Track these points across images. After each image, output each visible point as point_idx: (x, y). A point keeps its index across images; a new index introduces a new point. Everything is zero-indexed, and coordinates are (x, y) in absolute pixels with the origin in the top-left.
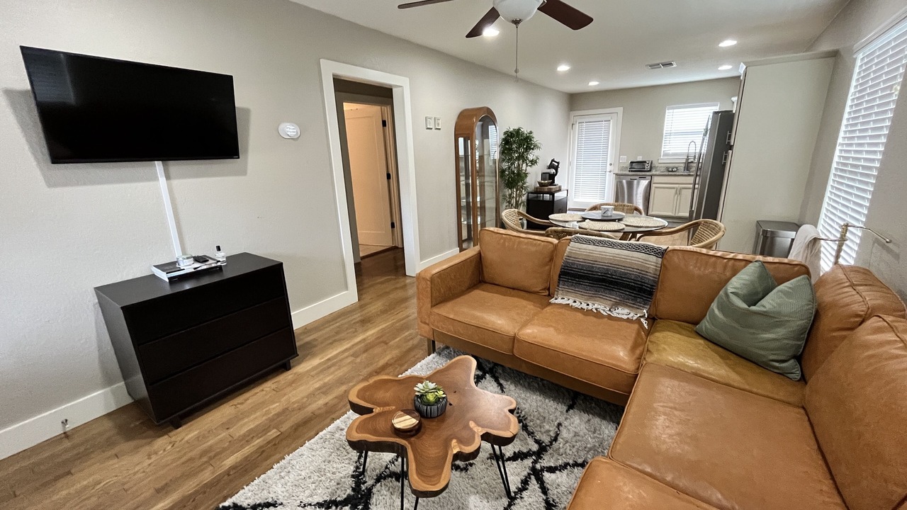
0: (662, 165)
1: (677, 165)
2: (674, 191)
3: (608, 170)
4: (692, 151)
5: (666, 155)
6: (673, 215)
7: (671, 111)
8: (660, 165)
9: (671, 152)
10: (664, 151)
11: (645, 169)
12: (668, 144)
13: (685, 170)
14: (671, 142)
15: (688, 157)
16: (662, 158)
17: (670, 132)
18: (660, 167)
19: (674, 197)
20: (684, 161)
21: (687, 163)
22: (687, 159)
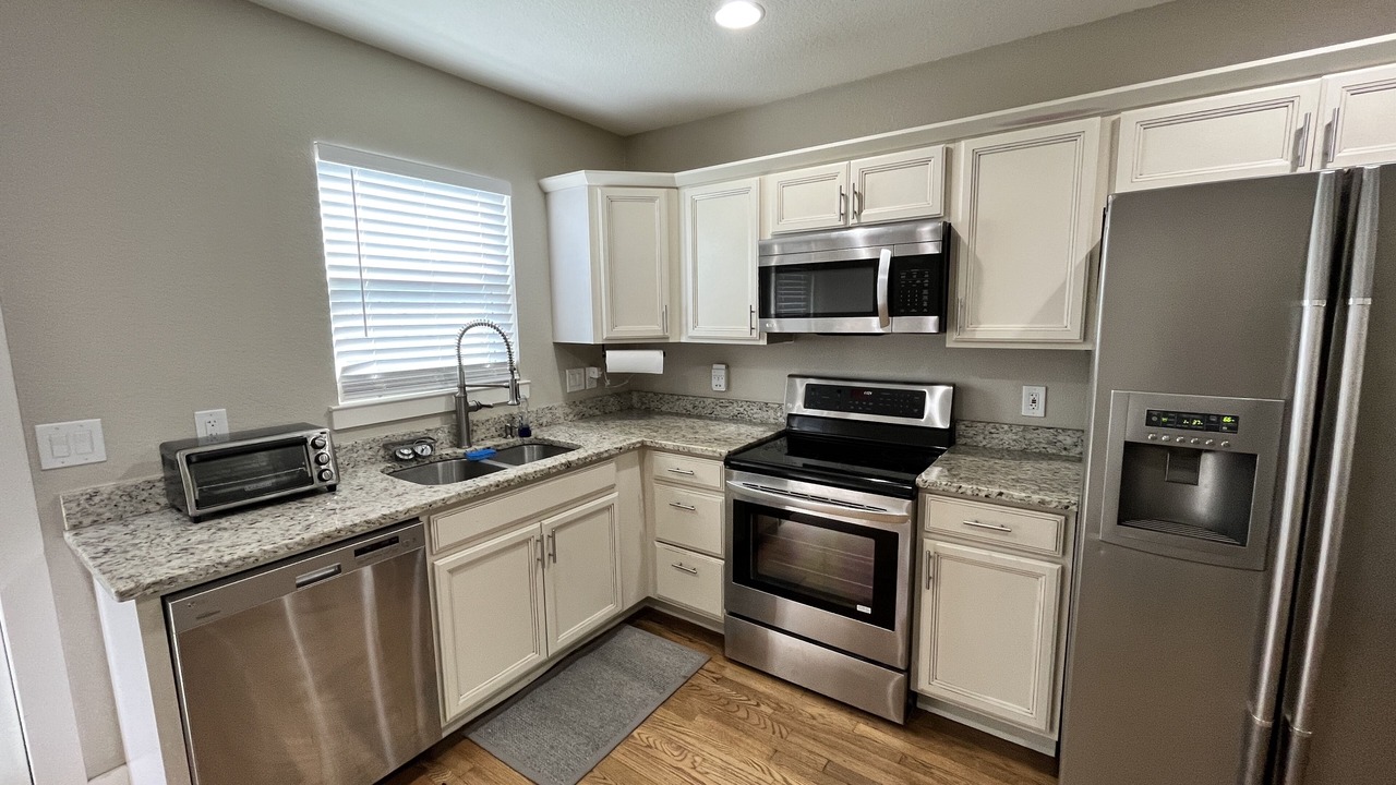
0: (361, 438)
1: (419, 428)
2: (527, 555)
4: (483, 352)
5: (361, 385)
6: (544, 656)
7: (342, 171)
8: (345, 441)
9: (376, 370)
10: (345, 369)
11: (311, 481)
12: (361, 334)
13: (459, 446)
14: (370, 322)
15: (463, 387)
16: (342, 404)
17: (355, 275)
18: (353, 449)
19: (532, 583)
20: (442, 406)
21: (462, 415)
22: (461, 397)
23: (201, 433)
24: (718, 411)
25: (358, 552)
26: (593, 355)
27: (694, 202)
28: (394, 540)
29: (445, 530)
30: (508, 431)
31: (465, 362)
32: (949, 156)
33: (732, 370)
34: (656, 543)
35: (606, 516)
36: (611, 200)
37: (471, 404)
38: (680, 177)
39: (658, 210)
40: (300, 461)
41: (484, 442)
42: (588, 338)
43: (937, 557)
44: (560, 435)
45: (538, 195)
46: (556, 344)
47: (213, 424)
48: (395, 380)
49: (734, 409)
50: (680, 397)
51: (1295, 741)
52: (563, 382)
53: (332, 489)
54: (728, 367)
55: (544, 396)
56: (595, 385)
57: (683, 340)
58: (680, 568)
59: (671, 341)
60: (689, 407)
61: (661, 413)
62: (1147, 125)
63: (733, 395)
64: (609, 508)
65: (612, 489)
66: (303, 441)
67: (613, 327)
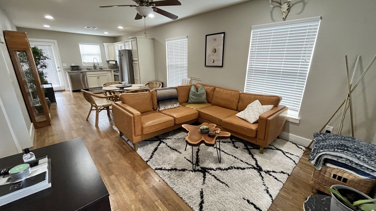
0: (85, 67)
1: (90, 67)
2: (96, 77)
4: (95, 61)
6: (99, 86)
9: (86, 62)
10: (83, 62)
11: (79, 69)
13: (94, 69)
14: (85, 58)
16: (83, 64)
17: (83, 54)
19: (97, 80)
20: (93, 66)
21: (95, 67)
22: (94, 65)
25: (80, 73)
26: (108, 62)
27: (115, 46)
28: (83, 73)
29: (88, 73)
30: (100, 69)
35: (106, 76)
36: (108, 46)
38: (114, 44)
39: (112, 47)
41: (97, 68)
44: (104, 69)
45: (103, 45)
46: (106, 60)
47: (73, 65)
48: (88, 63)
53: (81, 70)
55: (106, 66)
56: (110, 65)
59: (115, 60)
65: (107, 74)
66: (78, 66)
67: (109, 59)
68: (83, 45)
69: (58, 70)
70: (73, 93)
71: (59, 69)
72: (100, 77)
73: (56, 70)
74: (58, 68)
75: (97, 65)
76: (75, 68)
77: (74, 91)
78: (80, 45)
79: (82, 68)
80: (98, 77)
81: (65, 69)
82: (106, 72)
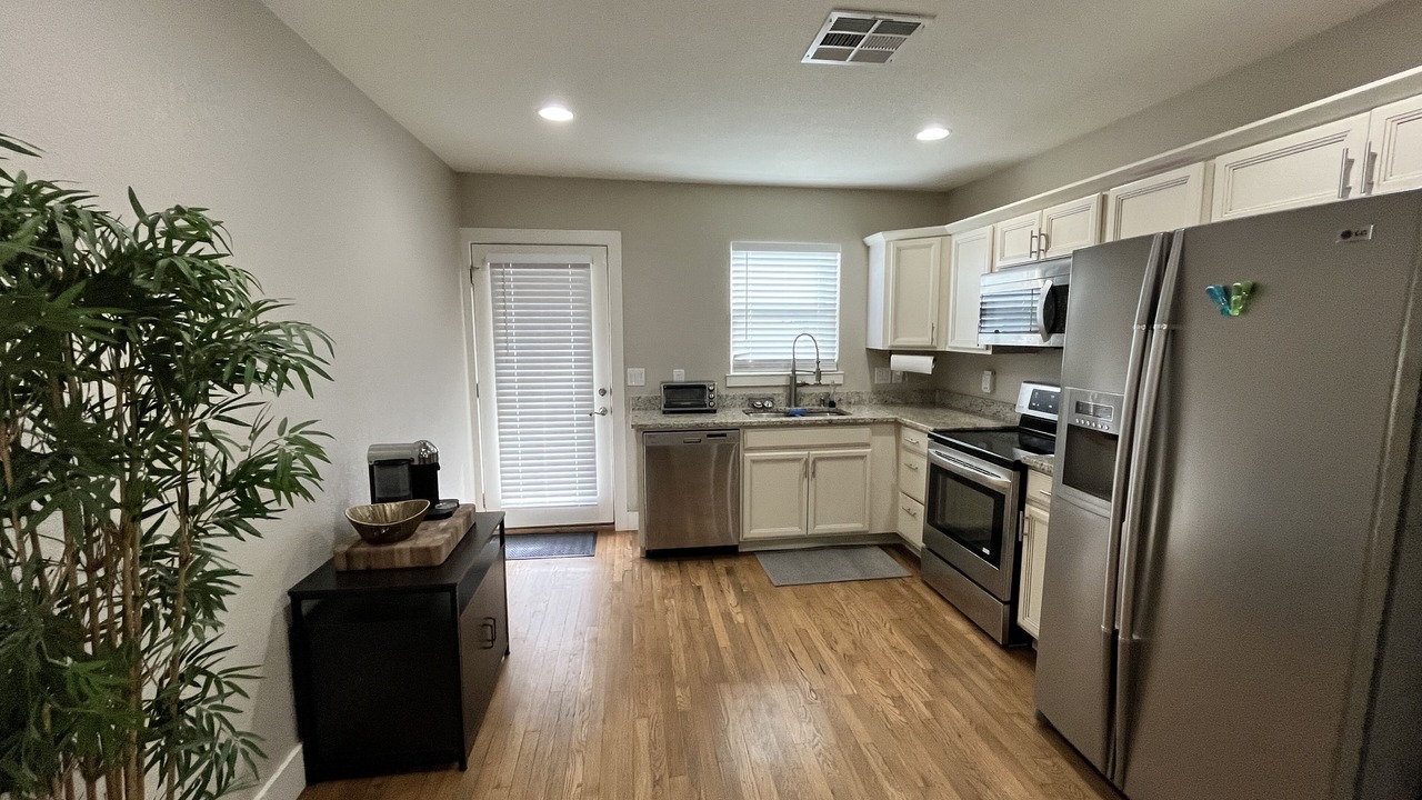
0: (738, 392)
1: (769, 392)
2: (797, 468)
3: (597, 409)
4: (806, 353)
5: (742, 365)
6: (804, 533)
7: (743, 254)
8: (732, 393)
9: (750, 358)
10: (735, 356)
11: (705, 406)
12: (743, 339)
13: (790, 406)
14: (749, 332)
15: (794, 371)
16: (732, 373)
17: (744, 307)
18: (734, 398)
19: (800, 484)
20: (783, 381)
21: (794, 388)
22: (793, 377)
23: (675, 380)
24: (985, 409)
25: (709, 436)
26: (881, 357)
27: (957, 245)
28: (725, 435)
29: (752, 438)
30: (822, 402)
31: (797, 357)
32: (1104, 200)
33: (999, 377)
34: (901, 494)
35: (861, 462)
36: (899, 250)
37: (798, 382)
38: (949, 227)
39: (934, 252)
40: (703, 396)
41: (805, 404)
42: (879, 346)
43: (1031, 518)
44: (844, 409)
45: (863, 249)
46: (868, 350)
47: (679, 376)
48: (760, 364)
49: (994, 408)
50: (963, 395)
51: (1119, 643)
52: (872, 377)
53: (715, 412)
54: (994, 373)
55: (855, 383)
56: (900, 381)
57: (948, 350)
58: (908, 511)
59: (938, 349)
60: (968, 404)
61: (951, 408)
62: (1236, 167)
63: (996, 397)
64: (862, 457)
65: (867, 445)
66: (704, 387)
67: (895, 337)
68: (751, 254)
69: (599, 403)
70: (646, 566)
71: (607, 401)
72: (820, 465)
73: (592, 406)
74: (603, 392)
75: (812, 380)
76: (687, 397)
77: (654, 556)
78: (733, 254)
79: (720, 397)
80: (810, 471)
81: (636, 404)
82: (863, 434)
